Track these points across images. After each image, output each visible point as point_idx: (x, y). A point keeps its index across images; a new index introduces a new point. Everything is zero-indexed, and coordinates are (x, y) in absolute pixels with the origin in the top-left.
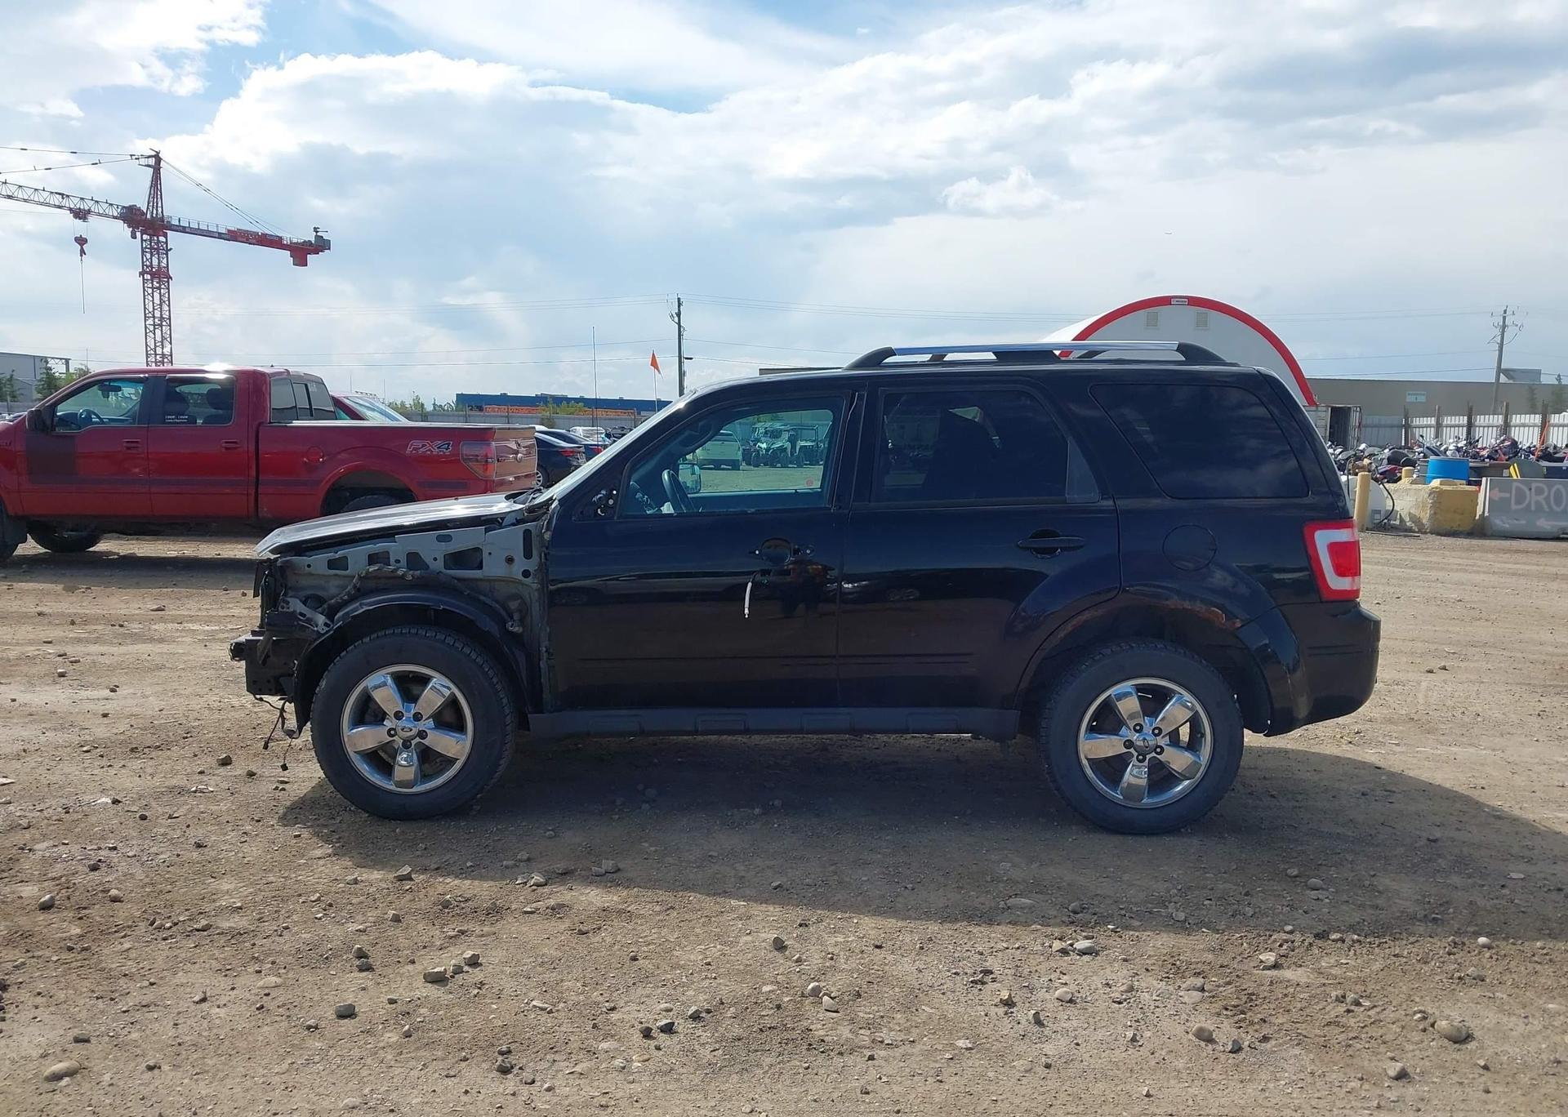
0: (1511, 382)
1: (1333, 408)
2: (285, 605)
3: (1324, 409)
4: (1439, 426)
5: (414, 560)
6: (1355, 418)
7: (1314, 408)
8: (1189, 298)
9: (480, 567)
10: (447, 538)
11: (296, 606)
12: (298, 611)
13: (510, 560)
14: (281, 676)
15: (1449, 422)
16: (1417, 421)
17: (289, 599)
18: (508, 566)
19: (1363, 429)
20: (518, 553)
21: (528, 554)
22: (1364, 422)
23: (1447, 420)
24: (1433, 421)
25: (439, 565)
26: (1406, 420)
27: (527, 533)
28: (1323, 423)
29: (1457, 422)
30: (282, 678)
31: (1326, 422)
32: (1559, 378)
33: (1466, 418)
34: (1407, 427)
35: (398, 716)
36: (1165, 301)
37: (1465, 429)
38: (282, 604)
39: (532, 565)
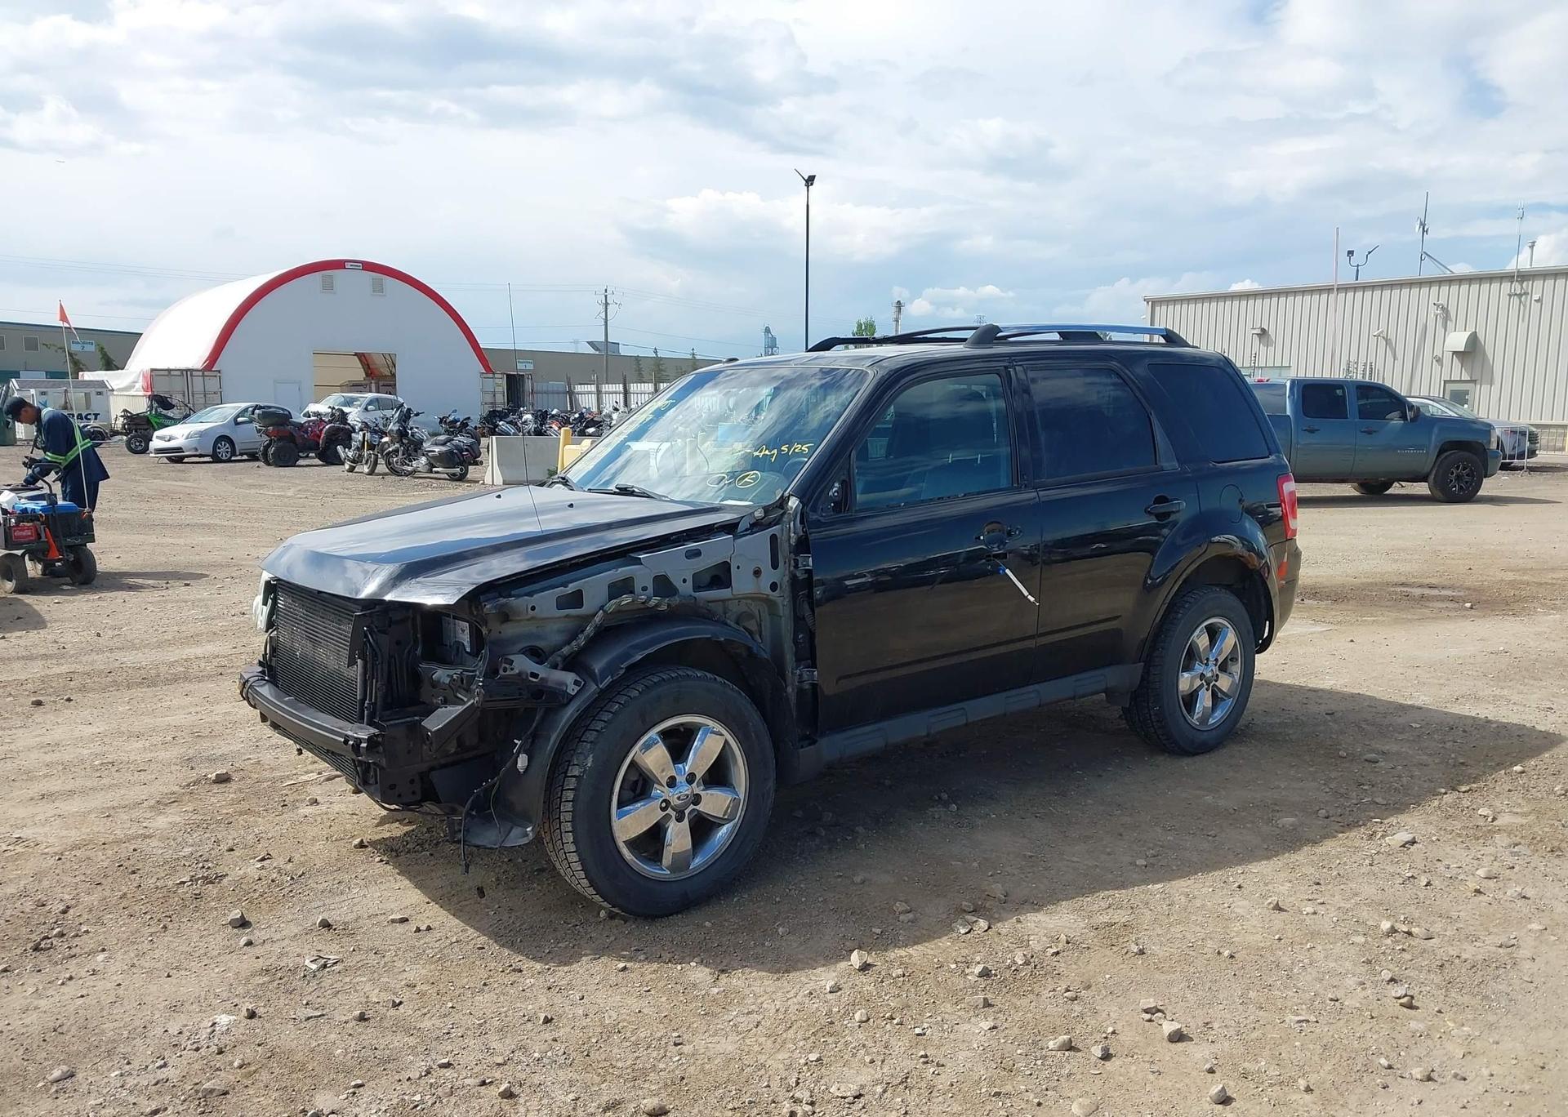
0: (597, 353)
1: (507, 375)
2: (507, 666)
3: (500, 376)
4: (599, 393)
5: (663, 585)
6: (528, 385)
7: (491, 376)
8: (363, 263)
9: (728, 585)
10: (696, 553)
11: (522, 664)
12: (529, 672)
13: (757, 573)
14: (432, 769)
15: (607, 390)
16: (578, 388)
17: (511, 657)
18: (755, 578)
19: (535, 395)
20: (765, 564)
21: (775, 566)
22: (535, 390)
23: (605, 388)
24: (593, 388)
25: (686, 589)
26: (570, 387)
27: (773, 538)
28: (500, 389)
29: (614, 390)
30: (433, 772)
31: (503, 388)
32: (656, 351)
33: (621, 385)
34: (571, 393)
35: (672, 782)
36: (339, 265)
37: (622, 395)
38: (504, 665)
39: (781, 575)
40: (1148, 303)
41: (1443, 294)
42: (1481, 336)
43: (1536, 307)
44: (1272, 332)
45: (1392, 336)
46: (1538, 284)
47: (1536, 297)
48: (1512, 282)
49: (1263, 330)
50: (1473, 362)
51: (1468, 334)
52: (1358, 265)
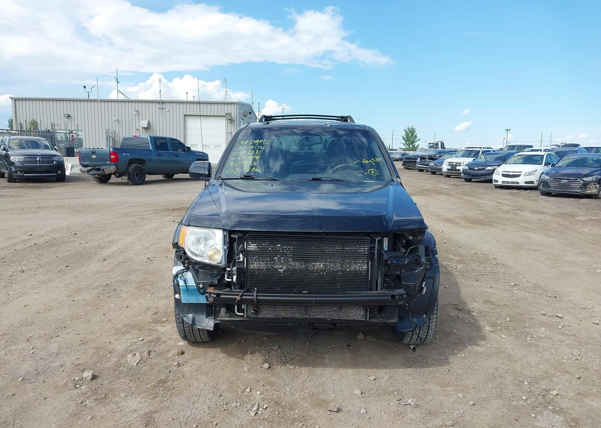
40: (12, 99)
41: (137, 106)
42: (151, 122)
43: (168, 113)
44: (72, 115)
45: (120, 120)
46: (168, 104)
47: (168, 110)
48: (159, 104)
49: (69, 115)
50: (150, 131)
51: (148, 121)
52: (88, 92)
